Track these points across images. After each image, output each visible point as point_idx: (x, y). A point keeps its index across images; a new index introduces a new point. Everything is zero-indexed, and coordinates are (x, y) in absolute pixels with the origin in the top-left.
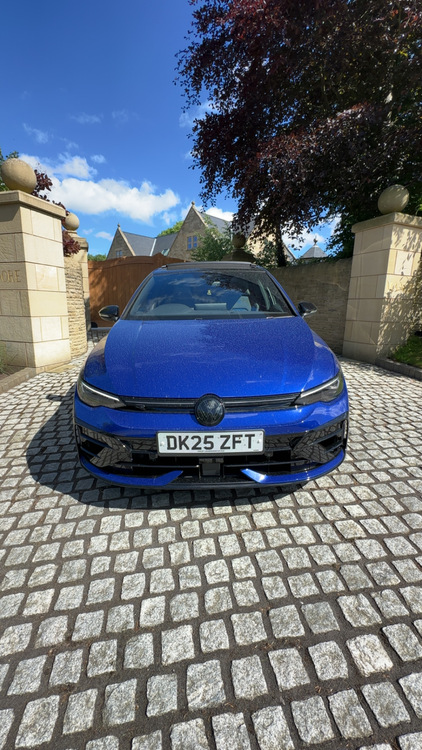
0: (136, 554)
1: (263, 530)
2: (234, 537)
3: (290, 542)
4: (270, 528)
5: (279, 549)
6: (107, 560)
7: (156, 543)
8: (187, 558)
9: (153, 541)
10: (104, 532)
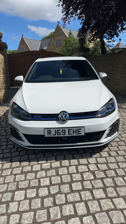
0: (32, 213)
1: (98, 200)
2: (83, 204)
3: (113, 207)
4: (102, 199)
5: (107, 212)
6: (18, 216)
7: (43, 207)
8: (59, 216)
9: (41, 205)
10: (16, 200)
